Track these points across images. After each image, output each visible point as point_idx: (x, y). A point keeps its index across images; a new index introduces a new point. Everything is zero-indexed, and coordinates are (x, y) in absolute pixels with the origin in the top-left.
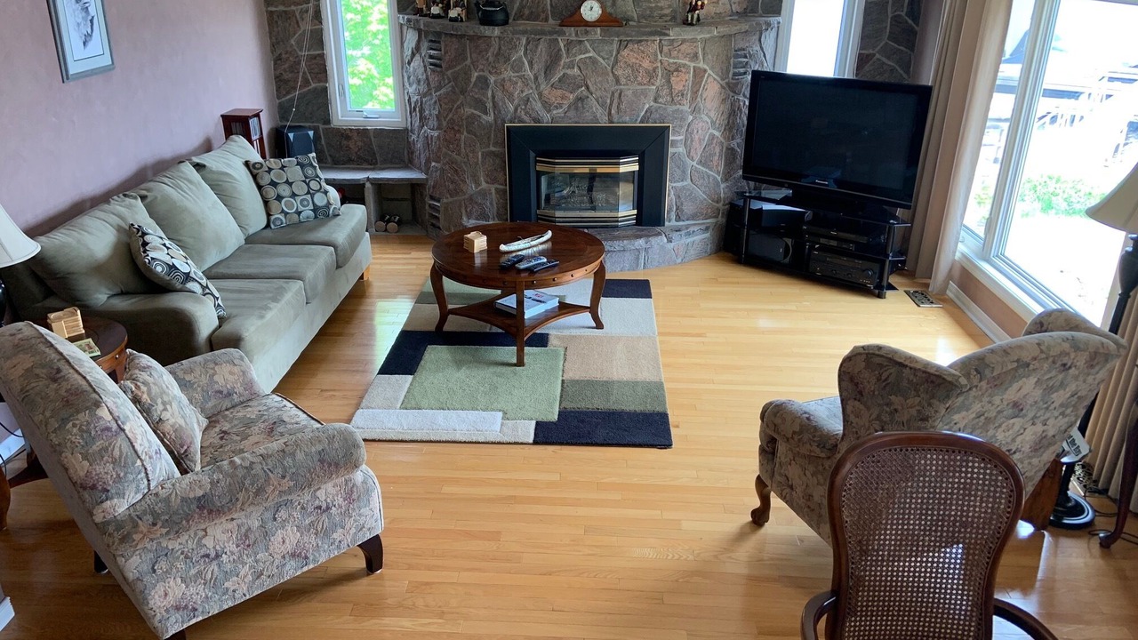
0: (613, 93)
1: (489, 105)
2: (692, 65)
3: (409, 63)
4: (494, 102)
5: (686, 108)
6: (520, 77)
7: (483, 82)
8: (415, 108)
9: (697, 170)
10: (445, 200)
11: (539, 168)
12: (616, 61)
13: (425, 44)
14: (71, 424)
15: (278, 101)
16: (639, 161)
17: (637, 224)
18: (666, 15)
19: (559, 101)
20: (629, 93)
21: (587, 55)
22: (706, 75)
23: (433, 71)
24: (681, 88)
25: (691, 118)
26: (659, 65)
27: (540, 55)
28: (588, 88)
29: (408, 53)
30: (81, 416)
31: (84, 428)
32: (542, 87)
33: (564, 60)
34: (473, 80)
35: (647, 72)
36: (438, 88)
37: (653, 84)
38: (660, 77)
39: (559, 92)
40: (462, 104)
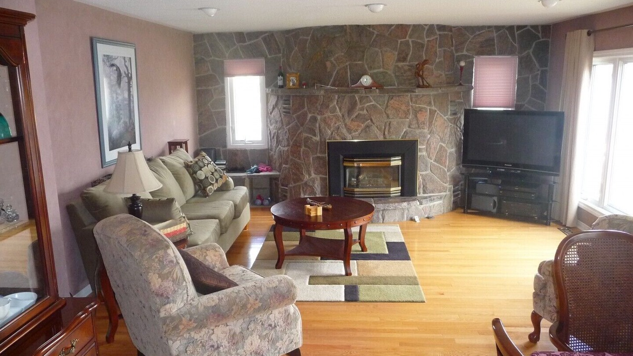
0: (386, 123)
1: (317, 131)
2: (429, 108)
3: (271, 113)
4: (320, 130)
5: (426, 131)
6: (334, 116)
7: (314, 119)
8: (273, 137)
9: (434, 165)
10: (290, 186)
11: (346, 164)
12: (387, 106)
13: (281, 102)
14: (155, 256)
15: (199, 136)
16: (401, 159)
17: (401, 196)
18: (412, 83)
19: (356, 128)
20: (395, 123)
21: (371, 103)
22: (436, 113)
23: (285, 116)
24: (423, 120)
25: (429, 136)
26: (410, 107)
27: (346, 103)
28: (371, 120)
29: (271, 108)
30: (160, 252)
31: (161, 259)
32: (347, 120)
33: (359, 106)
34: (308, 118)
35: (404, 111)
36: (289, 124)
37: (408, 118)
38: (411, 114)
39: (356, 123)
40: (301, 132)
